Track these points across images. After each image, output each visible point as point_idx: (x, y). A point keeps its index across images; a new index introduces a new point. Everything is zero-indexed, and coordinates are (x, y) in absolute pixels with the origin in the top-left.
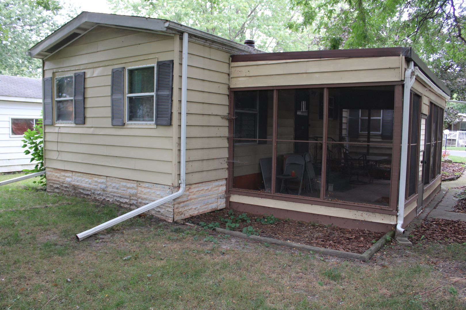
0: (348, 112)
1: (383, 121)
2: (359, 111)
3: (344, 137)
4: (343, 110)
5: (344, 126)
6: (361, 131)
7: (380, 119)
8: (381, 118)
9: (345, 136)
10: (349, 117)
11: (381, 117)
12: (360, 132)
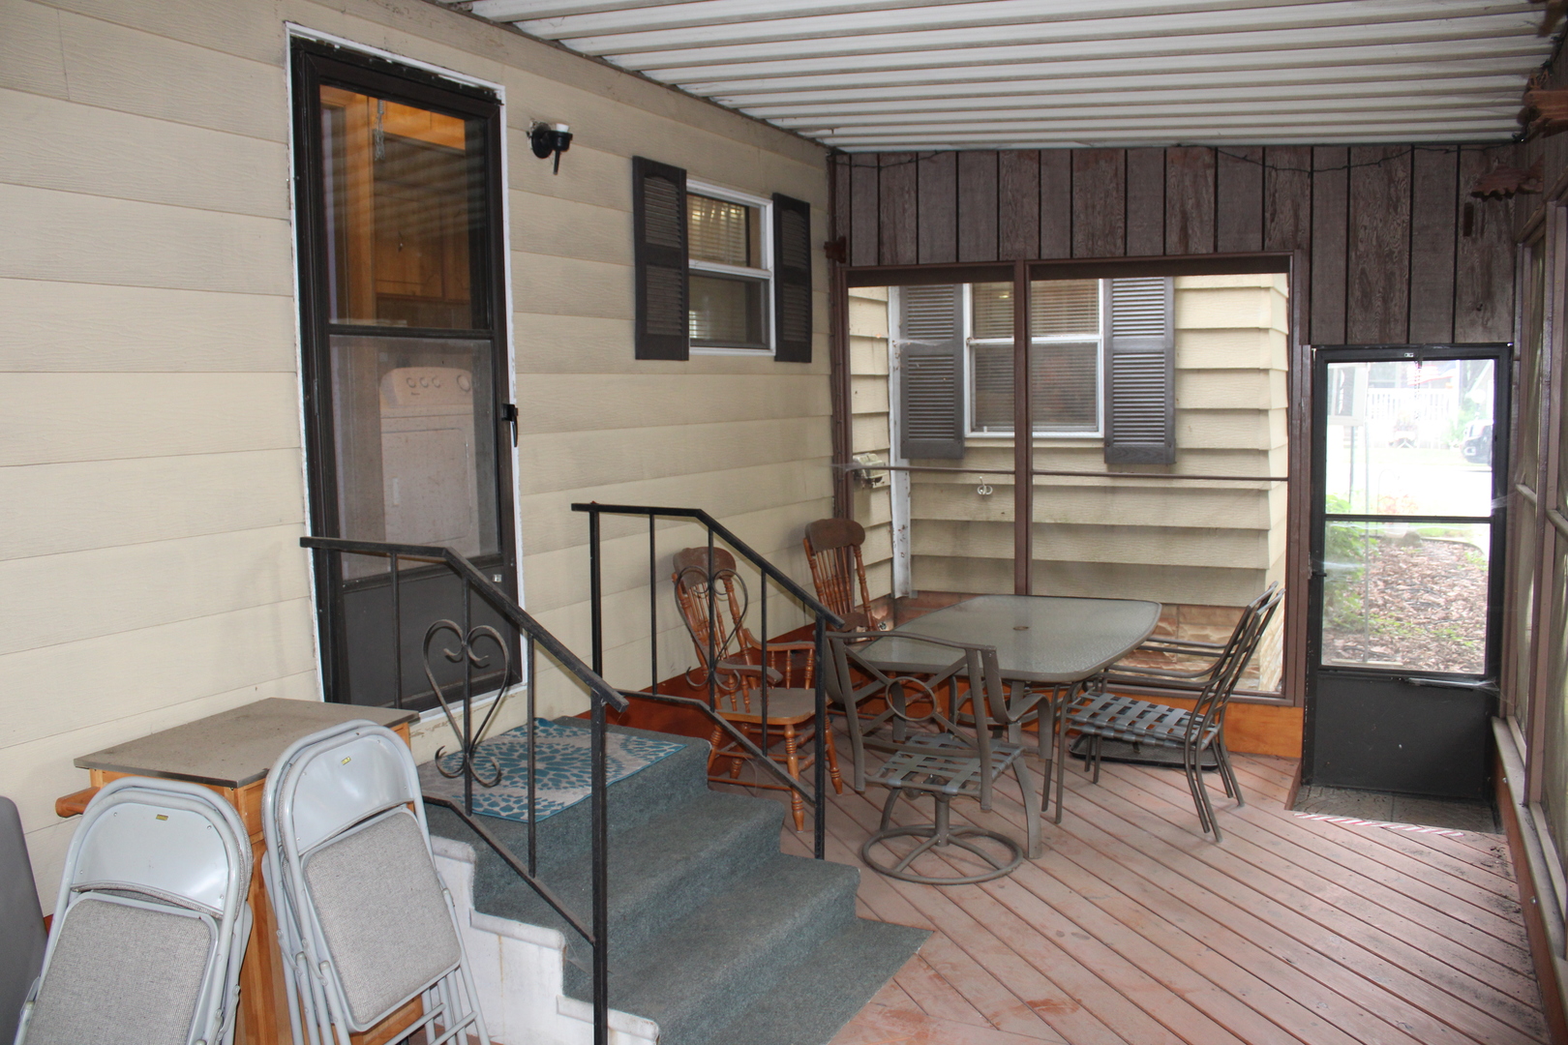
0: (894, 307)
1: (1111, 352)
2: (961, 293)
3: (868, 470)
4: (853, 292)
5: (864, 398)
6: (977, 426)
7: (1092, 347)
8: (1098, 338)
9: (878, 460)
10: (899, 342)
11: (1095, 330)
12: (968, 433)
